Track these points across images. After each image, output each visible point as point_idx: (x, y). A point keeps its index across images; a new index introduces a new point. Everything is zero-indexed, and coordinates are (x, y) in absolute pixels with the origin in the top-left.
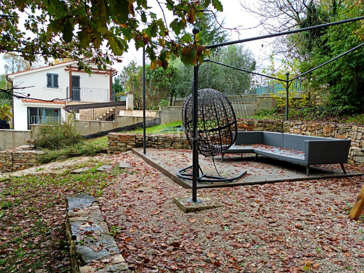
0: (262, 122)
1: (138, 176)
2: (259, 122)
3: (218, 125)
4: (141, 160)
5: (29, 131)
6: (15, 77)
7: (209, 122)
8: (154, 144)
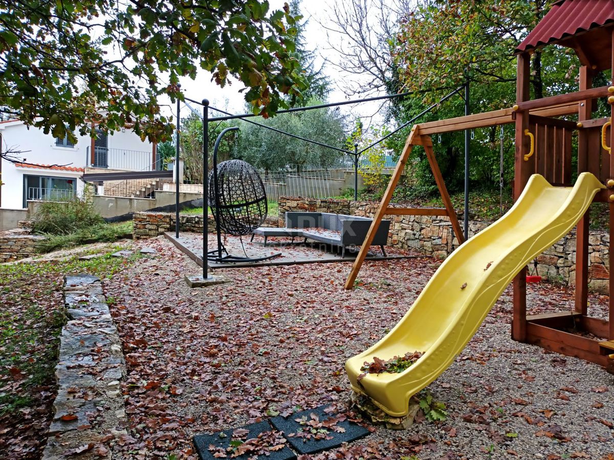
0: (326, 202)
1: (159, 261)
2: (322, 202)
3: (246, 200)
4: (171, 244)
5: (25, 209)
6: (6, 127)
7: (235, 196)
8: (194, 227)
